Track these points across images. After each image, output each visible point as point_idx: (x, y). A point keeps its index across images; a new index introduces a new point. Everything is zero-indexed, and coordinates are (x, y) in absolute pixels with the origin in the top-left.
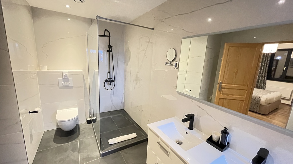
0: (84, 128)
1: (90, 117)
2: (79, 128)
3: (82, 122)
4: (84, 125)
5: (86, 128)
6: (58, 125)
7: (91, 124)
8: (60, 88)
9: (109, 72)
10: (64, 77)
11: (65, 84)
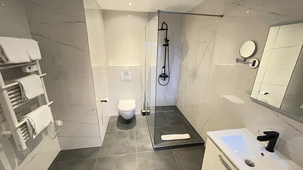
0: (139, 119)
1: (144, 110)
2: (135, 118)
3: (138, 113)
4: (140, 116)
5: (141, 119)
6: (119, 113)
7: (145, 116)
8: (122, 81)
9: (164, 67)
10: (125, 72)
11: (126, 78)
